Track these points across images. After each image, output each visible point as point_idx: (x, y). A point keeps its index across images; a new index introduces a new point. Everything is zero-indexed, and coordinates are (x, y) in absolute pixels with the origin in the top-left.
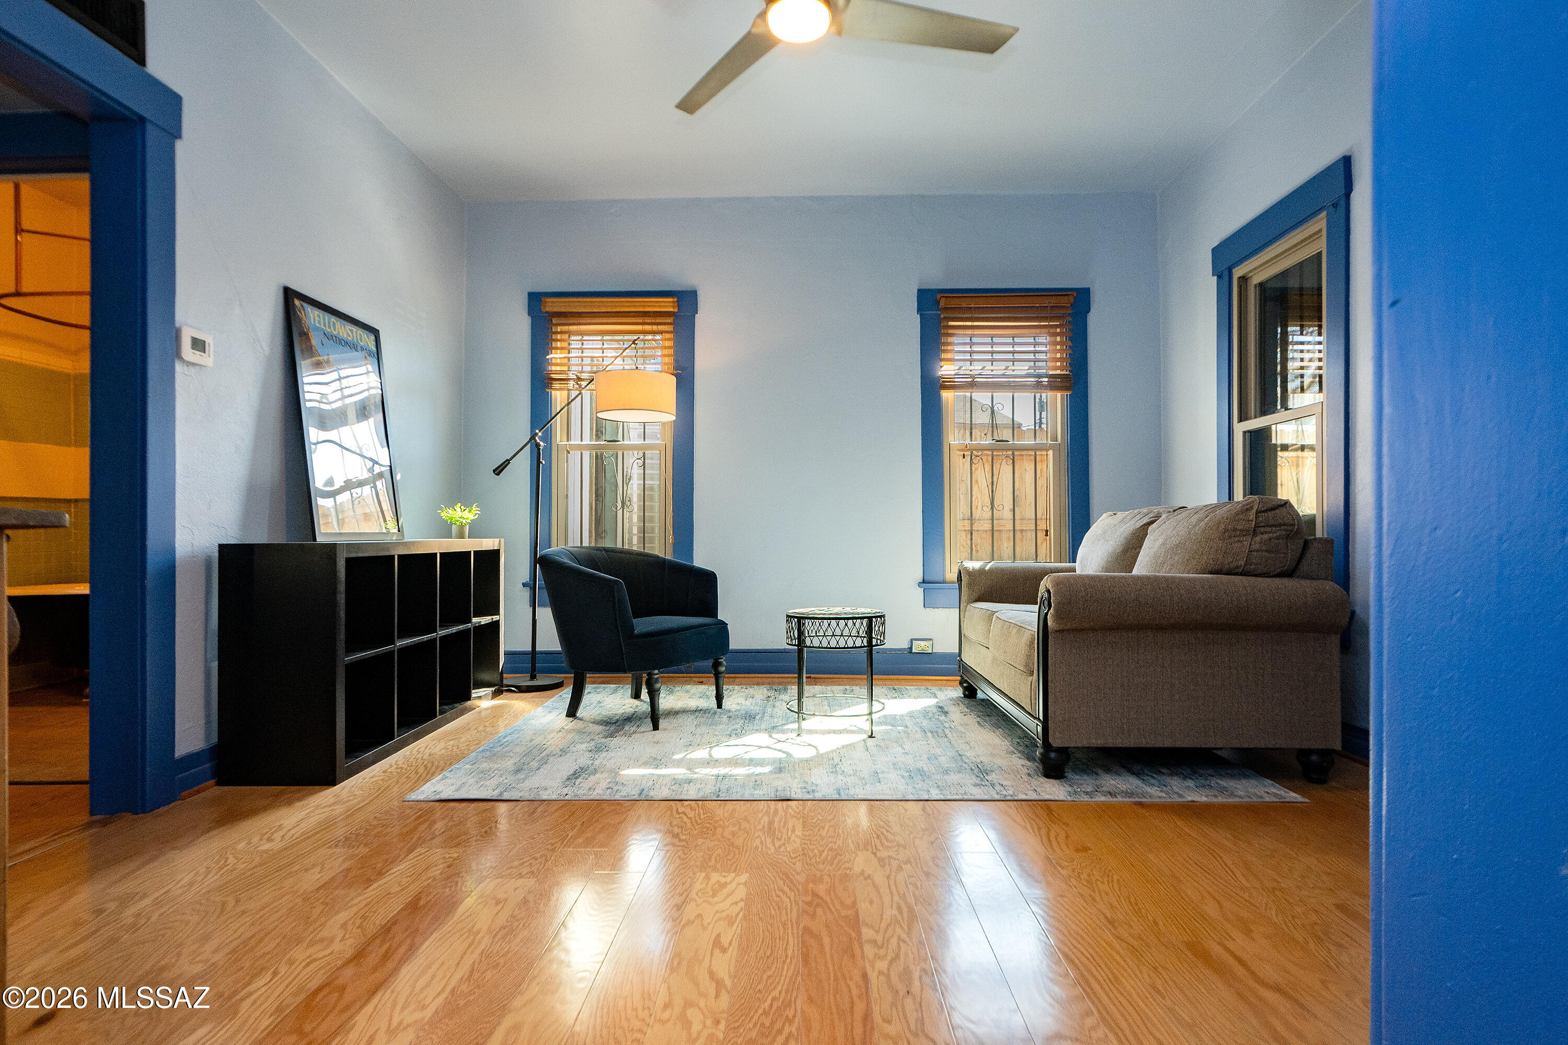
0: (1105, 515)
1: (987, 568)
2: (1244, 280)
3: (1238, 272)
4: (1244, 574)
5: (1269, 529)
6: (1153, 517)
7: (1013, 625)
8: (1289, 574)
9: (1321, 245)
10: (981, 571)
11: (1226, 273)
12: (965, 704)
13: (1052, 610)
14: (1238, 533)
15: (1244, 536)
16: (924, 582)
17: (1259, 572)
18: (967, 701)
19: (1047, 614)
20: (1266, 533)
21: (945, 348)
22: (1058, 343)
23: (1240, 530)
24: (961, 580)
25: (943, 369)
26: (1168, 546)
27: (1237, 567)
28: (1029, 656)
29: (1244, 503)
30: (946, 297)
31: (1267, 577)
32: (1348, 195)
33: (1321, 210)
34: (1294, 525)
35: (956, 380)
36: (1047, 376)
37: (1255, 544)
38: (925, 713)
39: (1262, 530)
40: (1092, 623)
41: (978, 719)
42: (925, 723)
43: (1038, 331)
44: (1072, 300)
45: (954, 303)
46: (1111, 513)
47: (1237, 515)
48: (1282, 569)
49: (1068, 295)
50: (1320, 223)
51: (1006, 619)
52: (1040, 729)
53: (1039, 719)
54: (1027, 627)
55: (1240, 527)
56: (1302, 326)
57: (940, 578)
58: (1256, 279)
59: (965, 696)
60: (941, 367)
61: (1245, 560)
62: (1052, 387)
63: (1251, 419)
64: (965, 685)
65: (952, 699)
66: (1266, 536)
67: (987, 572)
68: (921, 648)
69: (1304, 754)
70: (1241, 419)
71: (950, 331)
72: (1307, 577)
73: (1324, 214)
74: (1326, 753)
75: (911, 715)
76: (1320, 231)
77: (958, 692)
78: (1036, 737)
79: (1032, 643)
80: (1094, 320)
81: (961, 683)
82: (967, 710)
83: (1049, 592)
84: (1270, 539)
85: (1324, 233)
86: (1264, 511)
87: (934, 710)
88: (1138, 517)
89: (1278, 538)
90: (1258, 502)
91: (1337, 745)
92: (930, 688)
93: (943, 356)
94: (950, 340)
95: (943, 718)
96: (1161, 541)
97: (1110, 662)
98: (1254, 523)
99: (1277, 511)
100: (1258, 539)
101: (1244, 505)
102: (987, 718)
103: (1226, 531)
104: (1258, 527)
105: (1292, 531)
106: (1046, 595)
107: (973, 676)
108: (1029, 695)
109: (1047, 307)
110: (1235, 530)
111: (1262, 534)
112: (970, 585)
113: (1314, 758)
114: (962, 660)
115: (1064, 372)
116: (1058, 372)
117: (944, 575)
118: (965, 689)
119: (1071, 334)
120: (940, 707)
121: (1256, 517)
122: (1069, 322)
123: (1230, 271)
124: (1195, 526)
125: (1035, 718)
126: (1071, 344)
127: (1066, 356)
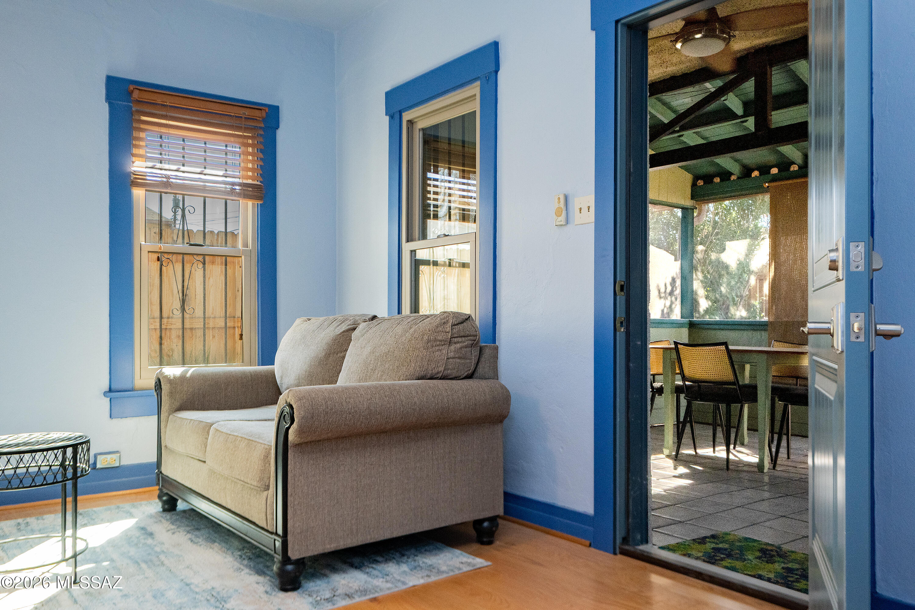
0: (298, 321)
1: (188, 375)
2: (411, 123)
3: (407, 116)
4: (444, 378)
5: (460, 339)
6: (350, 325)
7: (240, 439)
8: (470, 377)
9: (476, 106)
10: (182, 378)
11: (397, 116)
12: (167, 520)
13: (295, 425)
14: (438, 343)
15: (442, 345)
16: (110, 390)
17: (454, 376)
18: (168, 515)
19: (288, 429)
20: (458, 342)
21: (137, 143)
22: (250, 154)
23: (440, 341)
24: (161, 389)
25: (134, 165)
26: (378, 354)
27: (438, 373)
28: (264, 471)
29: (442, 317)
30: (139, 89)
31: (458, 380)
32: (496, 72)
33: (475, 80)
34: (476, 336)
35: (148, 178)
36: (240, 184)
37: (451, 352)
38: (127, 537)
39: (456, 340)
40: (330, 435)
41: (189, 536)
42: (133, 551)
43: (232, 139)
44: (264, 114)
45: (147, 97)
46: (305, 318)
47: (437, 327)
48: (468, 372)
49: (261, 109)
50: (475, 89)
51: (229, 432)
52: (278, 544)
53: (276, 534)
54: (257, 440)
55: (440, 338)
56: (450, 169)
57: (128, 386)
58: (422, 124)
59: (164, 510)
60: (133, 162)
61: (444, 367)
62: (246, 196)
63: (416, 241)
64: (165, 498)
65: (151, 516)
66: (458, 346)
67: (189, 380)
68: (106, 463)
69: (478, 523)
70: (408, 240)
71: (142, 126)
72: (483, 378)
73: (478, 83)
74: (493, 520)
75: (112, 543)
76: (475, 95)
77: (156, 506)
78: (272, 553)
79: (267, 456)
80: (281, 135)
81: (160, 497)
82: (173, 527)
83: (291, 407)
84: (461, 348)
85: (478, 97)
86: (457, 324)
87: (138, 533)
88: (335, 324)
89: (466, 347)
90: (452, 316)
91: (500, 511)
92: (121, 505)
93: (135, 151)
94: (142, 135)
95: (150, 541)
96: (368, 349)
97: (342, 468)
98: (450, 334)
99: (465, 324)
100: (452, 347)
101: (441, 319)
102: (197, 533)
103: (429, 341)
104: (453, 337)
105: (475, 341)
106: (287, 409)
107: (176, 487)
108: (264, 510)
109: (241, 117)
110: (436, 340)
111: (455, 343)
112: (171, 394)
113: (486, 524)
114: (161, 472)
115: (256, 182)
116: (250, 181)
117: (133, 382)
118: (164, 503)
119: (262, 147)
120: (143, 529)
121: (452, 330)
122: (260, 134)
123: (400, 113)
124: (401, 336)
125: (272, 533)
126: (262, 156)
127: (258, 167)
